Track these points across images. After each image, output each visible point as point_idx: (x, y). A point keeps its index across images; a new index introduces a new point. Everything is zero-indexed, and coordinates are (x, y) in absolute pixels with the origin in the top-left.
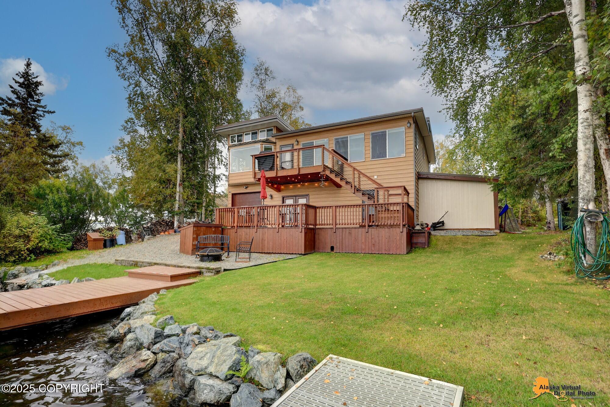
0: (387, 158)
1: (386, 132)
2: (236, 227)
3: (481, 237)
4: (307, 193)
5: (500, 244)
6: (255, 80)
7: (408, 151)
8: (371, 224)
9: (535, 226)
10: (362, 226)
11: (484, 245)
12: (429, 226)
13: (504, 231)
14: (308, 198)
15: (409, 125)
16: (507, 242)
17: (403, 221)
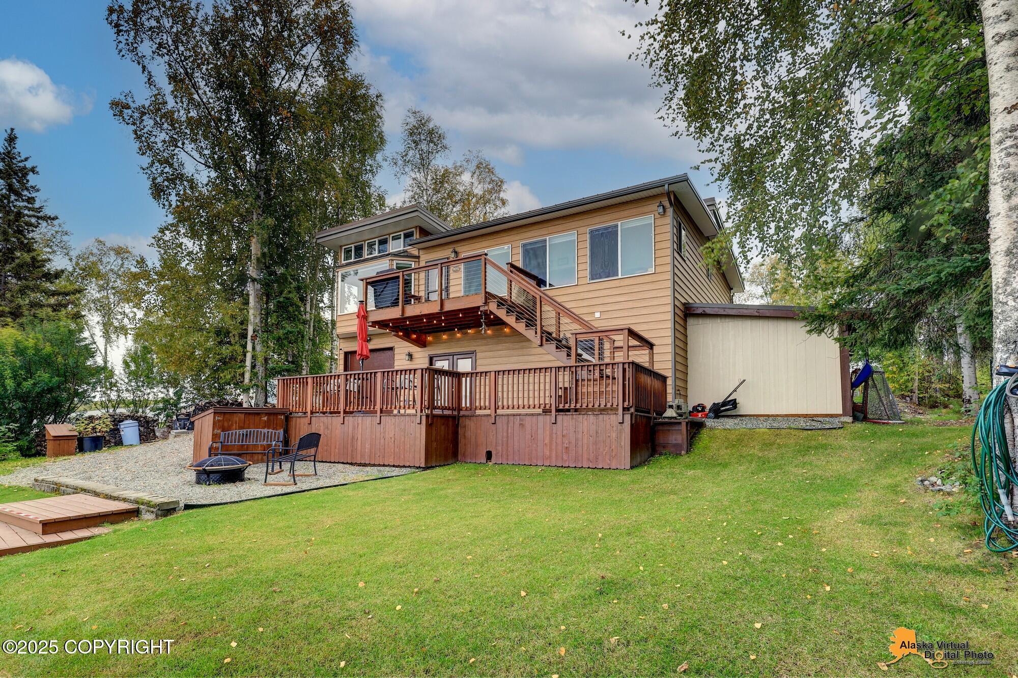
0: (620, 276)
1: (617, 226)
2: (309, 413)
3: (805, 432)
4: (472, 349)
5: (840, 447)
6: (411, 153)
7: (659, 261)
8: (561, 407)
9: (946, 407)
10: (546, 411)
11: (805, 450)
12: (707, 410)
13: (865, 419)
14: (474, 358)
15: (661, 210)
16: (857, 443)
17: (624, 401)
